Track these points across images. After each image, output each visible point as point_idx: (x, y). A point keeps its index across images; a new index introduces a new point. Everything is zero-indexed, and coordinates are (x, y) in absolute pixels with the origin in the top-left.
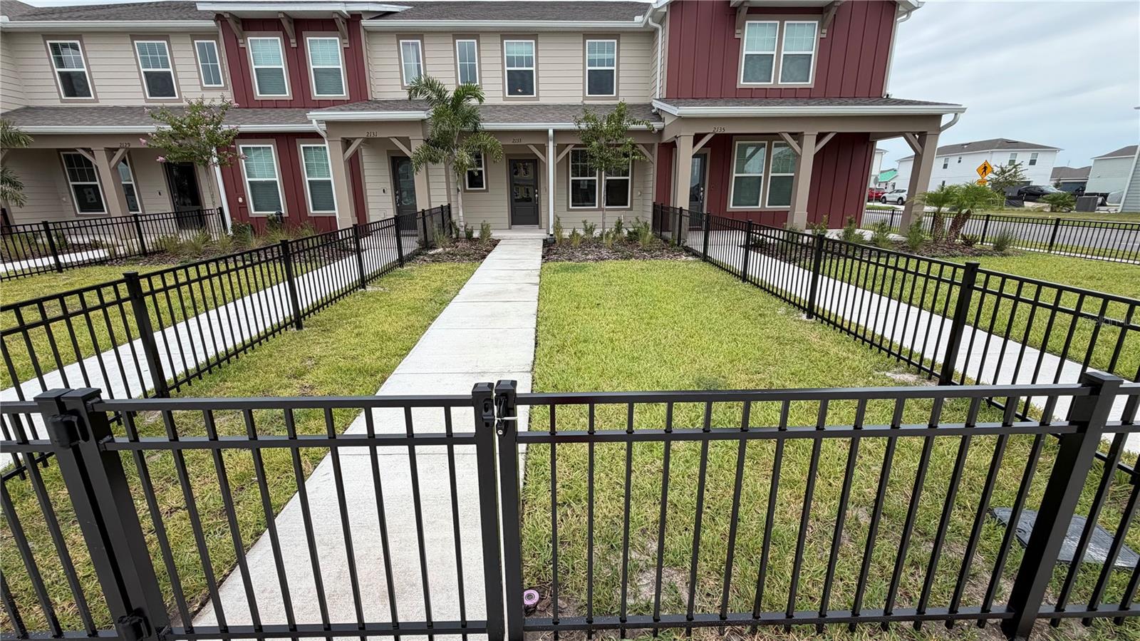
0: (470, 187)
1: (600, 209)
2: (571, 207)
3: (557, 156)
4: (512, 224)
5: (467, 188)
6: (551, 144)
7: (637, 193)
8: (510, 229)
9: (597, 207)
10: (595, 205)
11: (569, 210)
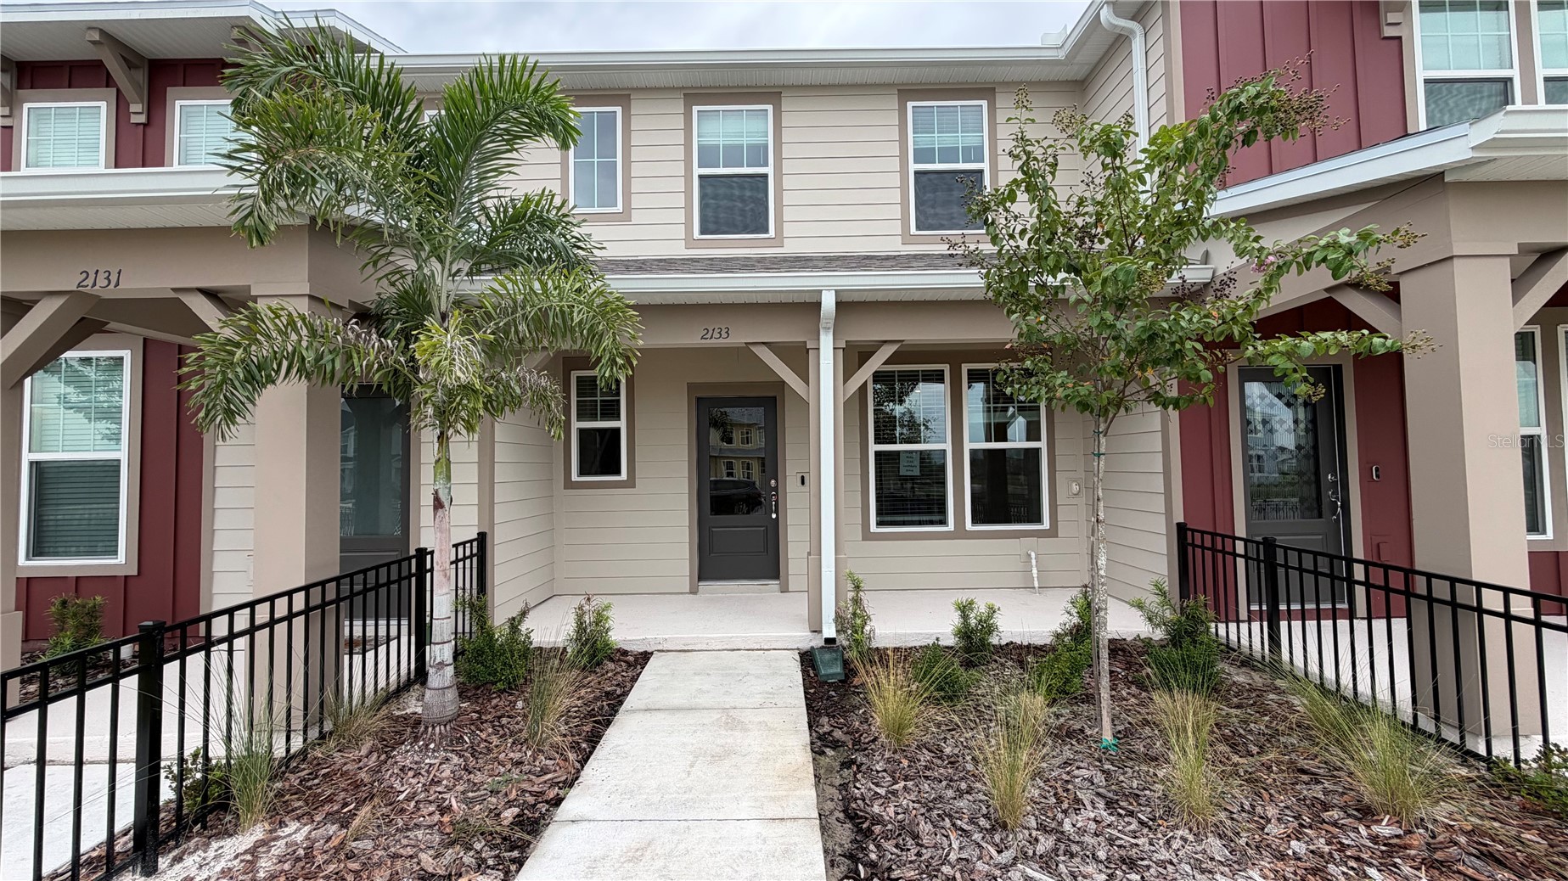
0: (582, 473)
1: (960, 533)
2: (873, 528)
3: (845, 381)
4: (700, 579)
5: (575, 477)
6: (827, 343)
7: (1069, 487)
8: (694, 591)
9: (951, 526)
10: (943, 522)
11: (867, 536)
